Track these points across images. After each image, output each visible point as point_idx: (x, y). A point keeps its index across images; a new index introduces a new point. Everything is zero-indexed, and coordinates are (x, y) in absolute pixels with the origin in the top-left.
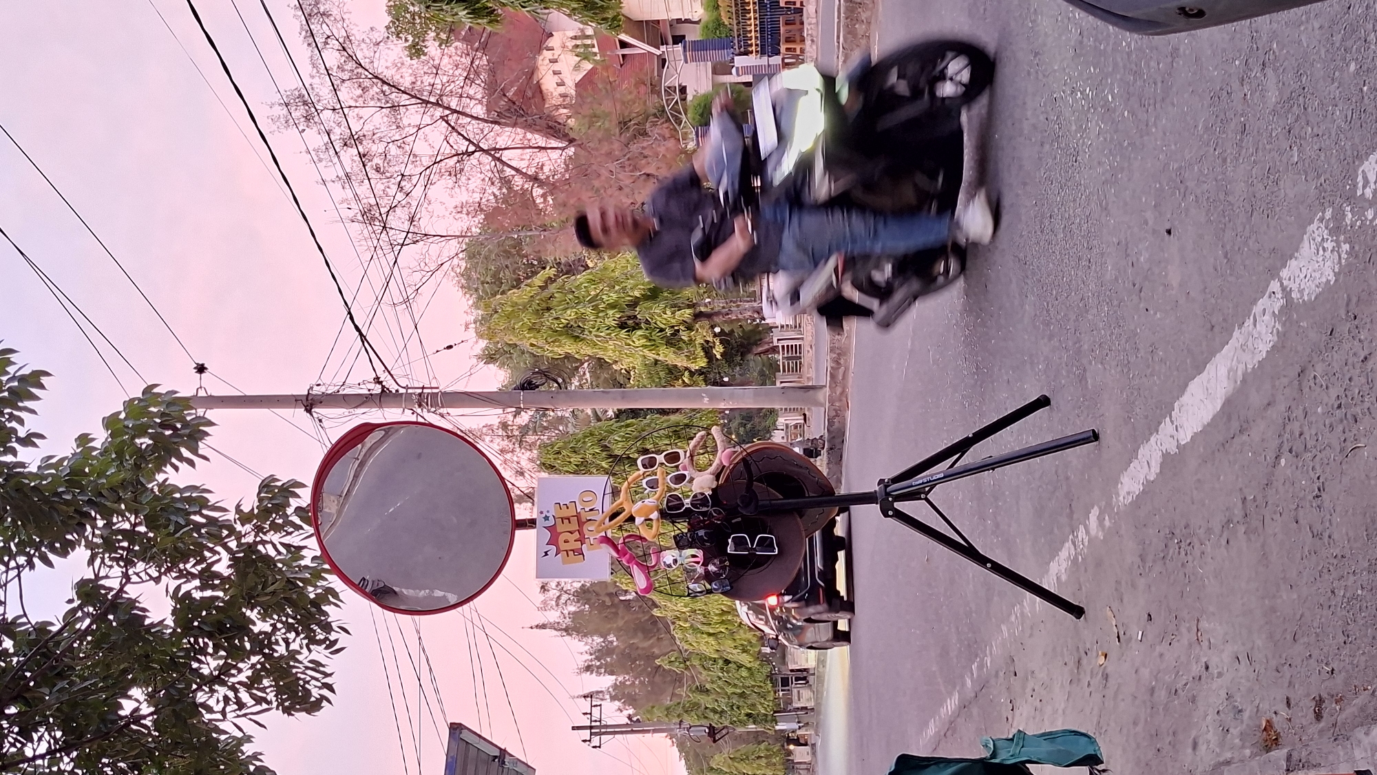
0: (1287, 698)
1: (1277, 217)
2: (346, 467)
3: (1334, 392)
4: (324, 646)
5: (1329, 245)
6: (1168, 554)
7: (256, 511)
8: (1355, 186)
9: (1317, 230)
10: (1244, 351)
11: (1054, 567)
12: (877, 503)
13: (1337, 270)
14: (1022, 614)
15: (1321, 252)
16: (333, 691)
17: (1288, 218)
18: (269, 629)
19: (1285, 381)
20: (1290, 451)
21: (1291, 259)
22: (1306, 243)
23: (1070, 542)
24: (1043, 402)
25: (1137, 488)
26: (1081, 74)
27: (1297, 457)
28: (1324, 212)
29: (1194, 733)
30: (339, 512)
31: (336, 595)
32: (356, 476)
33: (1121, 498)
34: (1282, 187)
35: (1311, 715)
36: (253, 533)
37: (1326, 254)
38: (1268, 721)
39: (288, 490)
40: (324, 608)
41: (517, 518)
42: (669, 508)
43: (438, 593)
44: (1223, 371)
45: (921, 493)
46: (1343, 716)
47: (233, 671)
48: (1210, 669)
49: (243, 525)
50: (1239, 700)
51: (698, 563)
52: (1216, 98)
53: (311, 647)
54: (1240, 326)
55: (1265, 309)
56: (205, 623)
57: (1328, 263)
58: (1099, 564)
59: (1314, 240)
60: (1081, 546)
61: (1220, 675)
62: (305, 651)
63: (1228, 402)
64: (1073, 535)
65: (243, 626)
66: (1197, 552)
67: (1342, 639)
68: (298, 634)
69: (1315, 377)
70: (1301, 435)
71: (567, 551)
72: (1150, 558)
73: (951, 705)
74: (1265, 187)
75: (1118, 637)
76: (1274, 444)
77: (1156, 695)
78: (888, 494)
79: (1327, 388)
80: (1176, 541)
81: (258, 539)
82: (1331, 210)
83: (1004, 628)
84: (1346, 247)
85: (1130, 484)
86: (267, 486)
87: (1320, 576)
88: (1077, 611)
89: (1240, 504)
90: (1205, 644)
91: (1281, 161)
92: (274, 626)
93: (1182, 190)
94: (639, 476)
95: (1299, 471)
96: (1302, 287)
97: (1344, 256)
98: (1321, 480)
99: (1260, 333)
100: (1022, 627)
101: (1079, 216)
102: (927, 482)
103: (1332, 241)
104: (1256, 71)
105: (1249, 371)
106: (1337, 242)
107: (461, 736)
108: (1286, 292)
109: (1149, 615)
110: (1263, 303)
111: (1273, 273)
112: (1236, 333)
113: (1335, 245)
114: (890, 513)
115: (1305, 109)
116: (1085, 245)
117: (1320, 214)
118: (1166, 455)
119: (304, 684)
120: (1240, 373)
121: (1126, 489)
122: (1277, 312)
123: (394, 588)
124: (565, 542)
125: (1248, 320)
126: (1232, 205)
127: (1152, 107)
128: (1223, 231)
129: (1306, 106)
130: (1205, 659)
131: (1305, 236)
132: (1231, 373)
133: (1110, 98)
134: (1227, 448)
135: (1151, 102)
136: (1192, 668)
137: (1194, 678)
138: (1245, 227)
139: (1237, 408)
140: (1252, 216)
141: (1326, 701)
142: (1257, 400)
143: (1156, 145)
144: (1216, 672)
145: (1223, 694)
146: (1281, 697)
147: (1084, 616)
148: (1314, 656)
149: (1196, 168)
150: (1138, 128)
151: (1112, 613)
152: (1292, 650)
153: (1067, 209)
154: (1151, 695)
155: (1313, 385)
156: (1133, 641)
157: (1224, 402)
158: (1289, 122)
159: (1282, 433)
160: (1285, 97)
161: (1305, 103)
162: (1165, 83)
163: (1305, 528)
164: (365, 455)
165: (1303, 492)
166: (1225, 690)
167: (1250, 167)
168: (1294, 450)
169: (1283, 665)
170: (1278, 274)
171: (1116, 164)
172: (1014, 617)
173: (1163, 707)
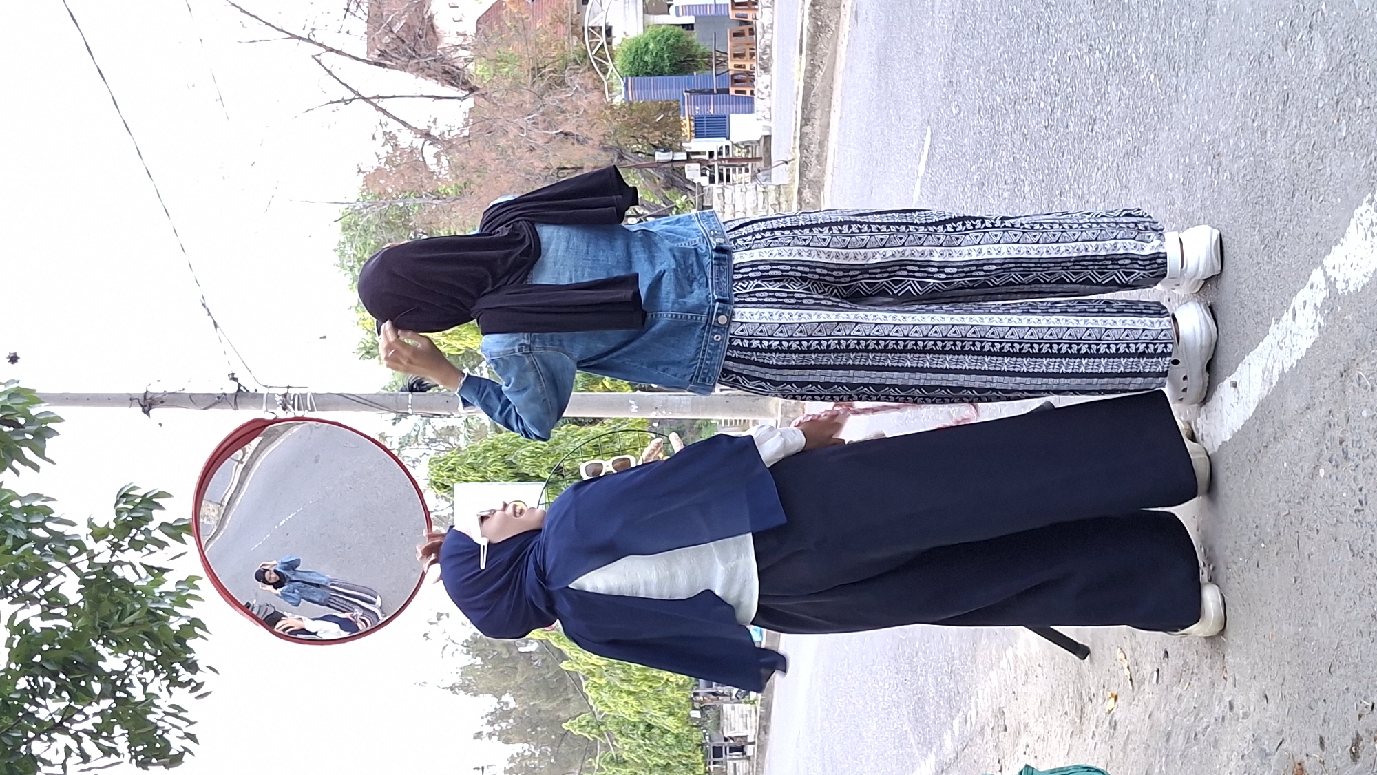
0: (1321, 738)
1: (1321, 198)
2: (231, 469)
4: (189, 688)
7: (112, 526)
9: (1364, 212)
10: (1281, 348)
14: (1016, 656)
16: (196, 741)
17: (1334, 200)
18: (122, 667)
19: (1326, 381)
20: (1330, 460)
21: (1336, 245)
22: (1352, 229)
26: (1100, 32)
27: (1337, 466)
28: (1373, 192)
30: (221, 524)
31: (203, 627)
32: (241, 483)
34: (1328, 165)
35: (1347, 755)
36: (110, 552)
37: (1375, 240)
38: (1298, 765)
39: (150, 503)
40: (189, 643)
44: (1257, 371)
47: (78, 717)
48: (1235, 709)
49: (96, 541)
50: (1267, 743)
52: (1257, 63)
53: (172, 689)
54: (1277, 321)
55: (1305, 302)
56: (48, 660)
61: (1246, 715)
62: (165, 693)
63: (1261, 405)
65: (92, 664)
66: (1224, 577)
68: (157, 674)
69: (1359, 377)
70: (1341, 443)
74: (1309, 164)
75: (1131, 680)
76: (1312, 452)
77: (1172, 741)
79: (1372, 389)
81: (114, 559)
83: (993, 675)
86: (125, 495)
87: (1360, 600)
88: (1082, 651)
89: (1273, 520)
90: (1230, 680)
91: (1327, 135)
92: (128, 662)
93: (1215, 167)
95: (1338, 484)
96: (1347, 277)
98: (1364, 491)
99: (1299, 328)
100: (1016, 672)
104: (1302, 34)
105: (1286, 371)
108: (1331, 283)
109: (1166, 652)
110: (1304, 294)
111: (1316, 260)
112: (1273, 329)
115: (1355, 78)
117: (1369, 195)
119: (163, 733)
120: (1276, 373)
122: (1319, 305)
125: (1286, 314)
126: (1272, 183)
127: (1182, 70)
128: (1261, 214)
129: (1357, 75)
130: (1230, 699)
131: (1353, 221)
132: (1266, 373)
133: (1134, 60)
134: (1259, 458)
135: (1181, 65)
136: (1214, 709)
137: (1216, 720)
138: (1285, 209)
139: (1272, 413)
140: (1293, 197)
141: (1364, 739)
142: (1294, 403)
143: (1187, 114)
144: (1241, 712)
145: (1249, 736)
146: (1313, 737)
147: (1088, 656)
148: (1352, 690)
149: (1231, 141)
150: (1166, 94)
151: (1122, 654)
152: (1327, 684)
153: (1081, 186)
154: (1168, 741)
155: (1357, 386)
156: (1147, 683)
157: (1257, 406)
158: (1337, 92)
159: (1322, 440)
160: (1333, 65)
161: (1355, 71)
162: (1198, 44)
163: (1345, 546)
164: (251, 457)
165: (1343, 505)
166: (1252, 732)
167: (1292, 142)
168: (1334, 458)
169: (1316, 701)
170: (1321, 262)
171: (1139, 134)
172: (1006, 661)
173: (1180, 753)
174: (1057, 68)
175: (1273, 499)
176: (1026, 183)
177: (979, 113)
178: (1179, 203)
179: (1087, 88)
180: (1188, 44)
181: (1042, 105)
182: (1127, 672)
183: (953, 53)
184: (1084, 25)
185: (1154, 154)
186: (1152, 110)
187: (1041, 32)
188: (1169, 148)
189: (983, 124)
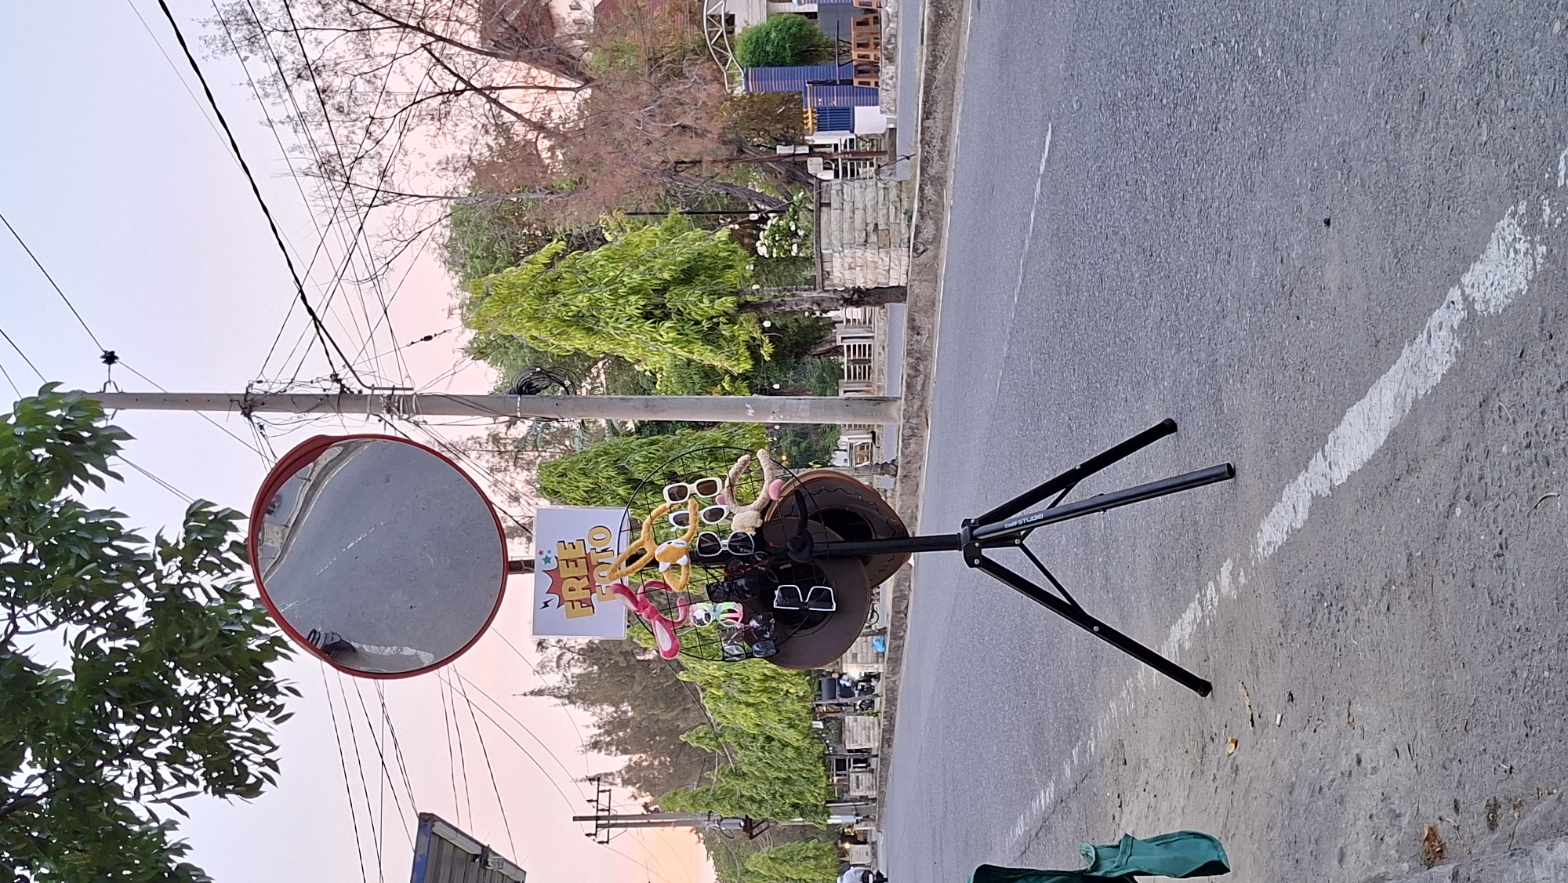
0: (1455, 800)
1: (1459, 209)
2: (295, 490)
3: (1522, 429)
4: (268, 712)
5: (1522, 246)
6: (1315, 620)
7: (182, 545)
8: (1556, 175)
9: (1507, 227)
10: (1415, 373)
11: (1175, 632)
12: (960, 550)
13: (1530, 278)
14: (1136, 688)
15: (1512, 255)
16: (276, 769)
17: (1473, 211)
18: (198, 690)
19: (1464, 412)
20: (1468, 499)
21: (1475, 261)
22: (1494, 245)
23: (1196, 601)
24: (1167, 428)
25: (1280, 538)
26: (1224, 23)
27: (1475, 506)
28: (1516, 204)
29: (1341, 842)
33: (1260, 550)
34: (1467, 172)
35: (1484, 823)
36: (178, 572)
37: (1518, 257)
38: (1431, 829)
39: (223, 521)
40: (266, 665)
41: (510, 559)
42: (702, 550)
43: (408, 651)
44: (1388, 397)
45: (1015, 538)
46: (1523, 825)
47: (153, 741)
48: (1362, 763)
49: (165, 562)
50: (1397, 802)
51: (737, 619)
52: (1390, 58)
53: (251, 713)
54: (1411, 343)
55: (1441, 323)
57: (1521, 269)
58: (1230, 631)
59: (1504, 240)
60: (1210, 607)
61: (1375, 770)
62: (242, 717)
63: (1393, 435)
64: (1201, 594)
65: (164, 687)
66: (1351, 619)
67: (1523, 730)
68: (234, 697)
69: (1500, 408)
70: (1481, 478)
71: (572, 601)
72: (1294, 624)
73: (1045, 798)
74: (1447, 171)
75: (1252, 720)
76: (1447, 490)
77: (1295, 794)
78: (974, 538)
79: (1514, 422)
80: (1326, 604)
81: (185, 580)
82: (1525, 203)
83: (1112, 705)
84: (1542, 249)
85: (1271, 533)
86: (193, 513)
87: (1499, 653)
88: (1203, 688)
89: (1404, 561)
90: (1359, 732)
91: (1466, 140)
92: (204, 685)
93: (1345, 171)
94: (665, 509)
95: (1477, 524)
96: (1487, 297)
97: (1539, 260)
98: (1504, 535)
99: (1434, 352)
100: (1136, 704)
101: (1218, 198)
102: (1023, 524)
103: (1525, 242)
104: (1440, 26)
105: (1420, 397)
106: (1532, 242)
107: (434, 830)
108: (1469, 302)
109: (1291, 695)
110: (1439, 314)
111: (1453, 277)
112: (1406, 351)
113: (1529, 246)
114: (977, 562)
115: (1498, 77)
116: (1225, 235)
117: (1513, 207)
118: (1316, 498)
120: (1409, 399)
121: (1266, 538)
122: (1456, 327)
123: (353, 643)
124: (570, 590)
125: (1420, 335)
126: (1406, 192)
127: (1311, 66)
128: (1394, 224)
129: (1499, 73)
130: (1358, 751)
131: (1493, 234)
132: (1399, 399)
133: (1260, 53)
134: (1391, 492)
135: (1310, 60)
136: (1341, 761)
137: (1342, 774)
138: (1420, 220)
139: (1405, 444)
140: (1429, 207)
141: (1502, 806)
142: (1429, 434)
143: (1315, 113)
144: (1370, 766)
145: (1377, 794)
146: (1447, 799)
147: (1210, 693)
148: (1489, 751)
149: (1363, 144)
150: (1293, 91)
151: (1244, 690)
152: (1462, 743)
153: (1204, 189)
154: (1290, 793)
155: (1497, 418)
156: (1271, 725)
158: (1478, 91)
159: (1458, 476)
160: (1474, 61)
161: (1498, 69)
162: (1328, 36)
163: (1483, 593)
164: (318, 475)
165: (1481, 549)
166: (1380, 790)
167: (1428, 146)
168: (1472, 496)
169: (1451, 761)
170: (1459, 280)
171: (1265, 135)
172: (1126, 692)
173: (1304, 808)
174: (1180, 62)
175: (1404, 538)
176: (1148, 185)
177: (1100, 109)
179: (1211, 84)
180: (1316, 37)
181: (1164, 101)
182: (1248, 711)
183: (1075, 45)
184: (1208, 16)
185: (1281, 155)
186: (1278, 108)
187: (1164, 23)
188: (1296, 150)
189: (1104, 121)
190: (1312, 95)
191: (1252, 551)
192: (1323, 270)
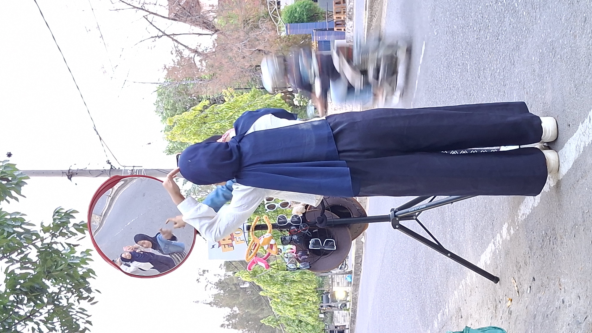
4: (88, 300)
6: (544, 245)
7: (52, 226)
10: (584, 135)
11: (483, 257)
12: (390, 221)
14: (466, 284)
16: (91, 324)
18: (57, 291)
23: (492, 243)
25: (528, 211)
30: (101, 224)
31: (93, 273)
32: (110, 206)
33: (520, 217)
36: (51, 238)
39: (69, 215)
40: (87, 280)
42: (279, 223)
44: (573, 147)
45: (413, 216)
47: (37, 314)
48: (565, 303)
49: (45, 233)
50: (579, 318)
51: (293, 252)
52: (572, 4)
53: (80, 301)
54: (582, 123)
56: (23, 287)
58: (507, 254)
60: (498, 245)
61: (570, 305)
62: (77, 303)
63: (576, 162)
64: (494, 239)
65: (43, 289)
66: (559, 242)
68: (73, 294)
71: (224, 245)
72: (535, 247)
75: (518, 292)
77: (536, 319)
78: (395, 216)
80: (548, 238)
81: (53, 241)
83: (456, 292)
85: (524, 210)
86: (56, 212)
88: (496, 280)
89: (581, 214)
90: (563, 290)
92: (60, 289)
93: (553, 53)
100: (466, 291)
101: (499, 68)
102: (417, 210)
105: (587, 145)
109: (534, 278)
112: (580, 126)
114: (397, 227)
116: (502, 84)
119: (76, 321)
120: (582, 147)
121: (522, 212)
125: (586, 119)
127: (538, 9)
128: (575, 74)
130: (563, 298)
132: (578, 147)
134: (575, 187)
135: (538, 7)
136: (556, 303)
137: (556, 308)
139: (580, 165)
143: (540, 29)
144: (568, 304)
145: (571, 315)
147: (499, 282)
149: (561, 41)
150: (531, 21)
151: (514, 280)
153: (493, 65)
154: (534, 319)
156: (525, 293)
157: (574, 163)
164: (114, 194)
166: (573, 313)
167: (588, 40)
171: (519, 40)
172: (461, 286)
173: (540, 324)
174: (482, 11)
175: (581, 205)
176: (468, 65)
177: (447, 34)
178: (537, 70)
179: (495, 20)
181: (475, 29)
182: (516, 288)
183: (434, 7)
185: (526, 48)
186: (524, 28)
188: (532, 45)
189: (448, 39)
190: (539, 22)
191: (516, 218)
192: (545, 95)
